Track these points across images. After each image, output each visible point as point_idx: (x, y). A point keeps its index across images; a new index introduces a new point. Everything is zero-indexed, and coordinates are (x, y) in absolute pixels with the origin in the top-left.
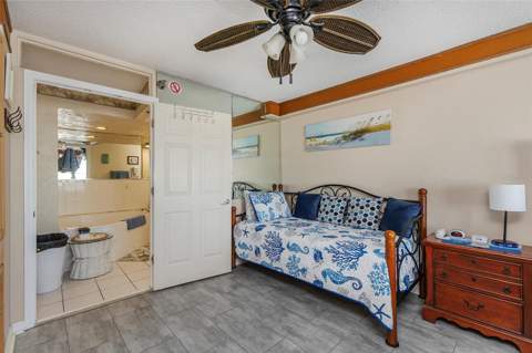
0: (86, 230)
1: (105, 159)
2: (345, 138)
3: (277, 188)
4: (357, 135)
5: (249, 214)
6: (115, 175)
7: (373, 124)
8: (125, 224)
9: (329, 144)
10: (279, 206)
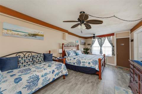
2: (29, 35)
4: (34, 35)
7: (39, 34)
9: (21, 35)
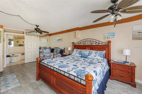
0: (14, 55)
1: (18, 42)
3: (49, 48)
5: (43, 52)
6: (20, 45)
8: (21, 54)
10: (48, 51)
